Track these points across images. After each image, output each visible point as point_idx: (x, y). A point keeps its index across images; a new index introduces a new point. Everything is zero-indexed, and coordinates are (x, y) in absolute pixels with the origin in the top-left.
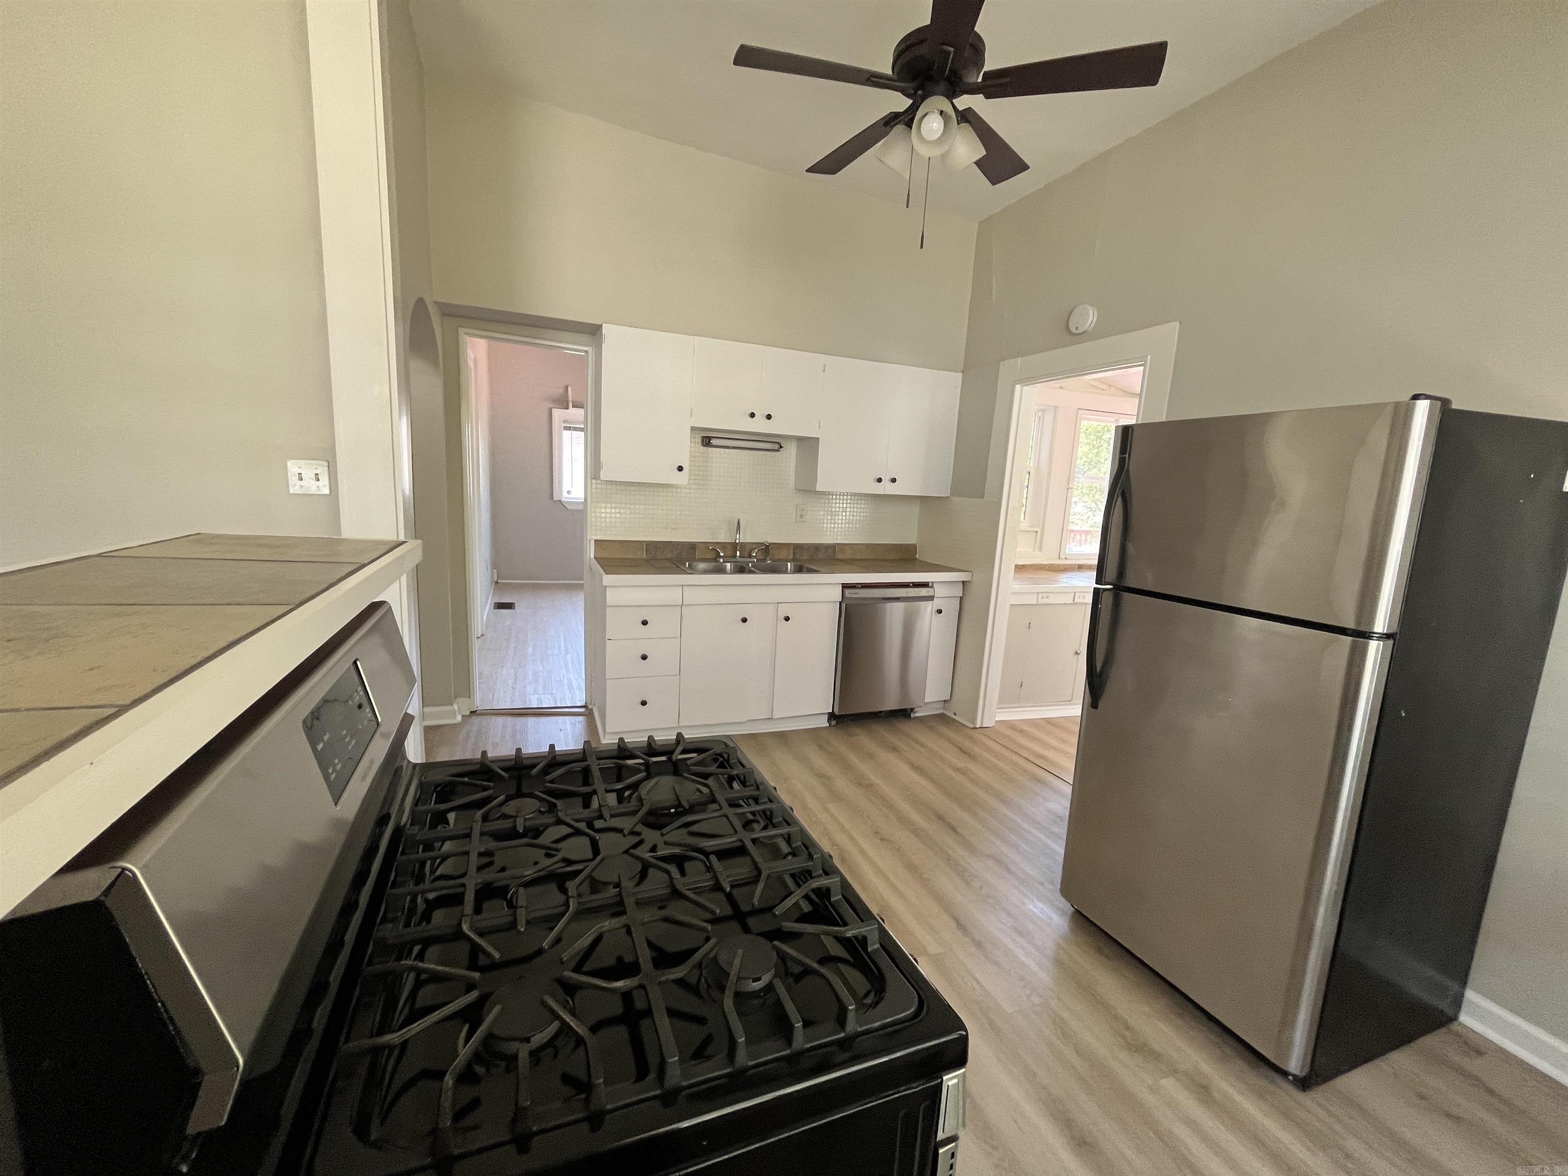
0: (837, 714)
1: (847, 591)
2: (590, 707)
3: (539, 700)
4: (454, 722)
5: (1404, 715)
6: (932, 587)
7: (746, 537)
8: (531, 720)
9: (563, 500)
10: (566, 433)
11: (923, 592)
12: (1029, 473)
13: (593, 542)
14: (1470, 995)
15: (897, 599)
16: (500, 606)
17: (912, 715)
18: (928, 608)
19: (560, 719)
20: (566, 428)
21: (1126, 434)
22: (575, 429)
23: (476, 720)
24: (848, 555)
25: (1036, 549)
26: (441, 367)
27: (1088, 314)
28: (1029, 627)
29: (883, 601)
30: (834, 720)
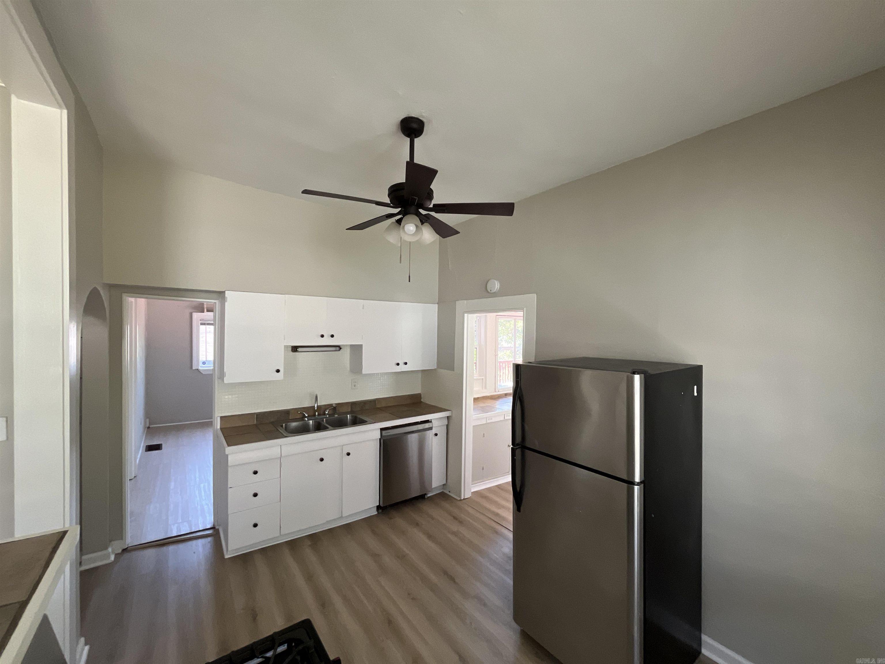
0: (382, 506)
1: (384, 432)
2: (217, 527)
3: (179, 529)
4: (110, 562)
5: (653, 516)
6: (431, 422)
7: (322, 402)
8: (171, 548)
9: (200, 368)
10: (202, 328)
11: (427, 426)
12: (476, 348)
13: (219, 419)
14: (705, 638)
15: (413, 432)
16: (150, 448)
17: (426, 497)
18: (430, 434)
19: (194, 542)
20: (202, 324)
21: (517, 368)
22: (208, 324)
23: (127, 555)
24: (384, 405)
25: (483, 388)
26: (108, 320)
27: (495, 284)
28: (484, 436)
29: (405, 434)
30: (380, 509)
